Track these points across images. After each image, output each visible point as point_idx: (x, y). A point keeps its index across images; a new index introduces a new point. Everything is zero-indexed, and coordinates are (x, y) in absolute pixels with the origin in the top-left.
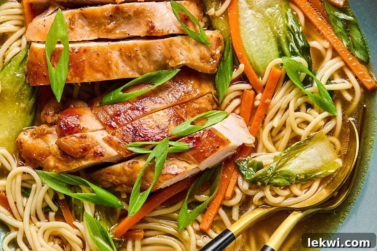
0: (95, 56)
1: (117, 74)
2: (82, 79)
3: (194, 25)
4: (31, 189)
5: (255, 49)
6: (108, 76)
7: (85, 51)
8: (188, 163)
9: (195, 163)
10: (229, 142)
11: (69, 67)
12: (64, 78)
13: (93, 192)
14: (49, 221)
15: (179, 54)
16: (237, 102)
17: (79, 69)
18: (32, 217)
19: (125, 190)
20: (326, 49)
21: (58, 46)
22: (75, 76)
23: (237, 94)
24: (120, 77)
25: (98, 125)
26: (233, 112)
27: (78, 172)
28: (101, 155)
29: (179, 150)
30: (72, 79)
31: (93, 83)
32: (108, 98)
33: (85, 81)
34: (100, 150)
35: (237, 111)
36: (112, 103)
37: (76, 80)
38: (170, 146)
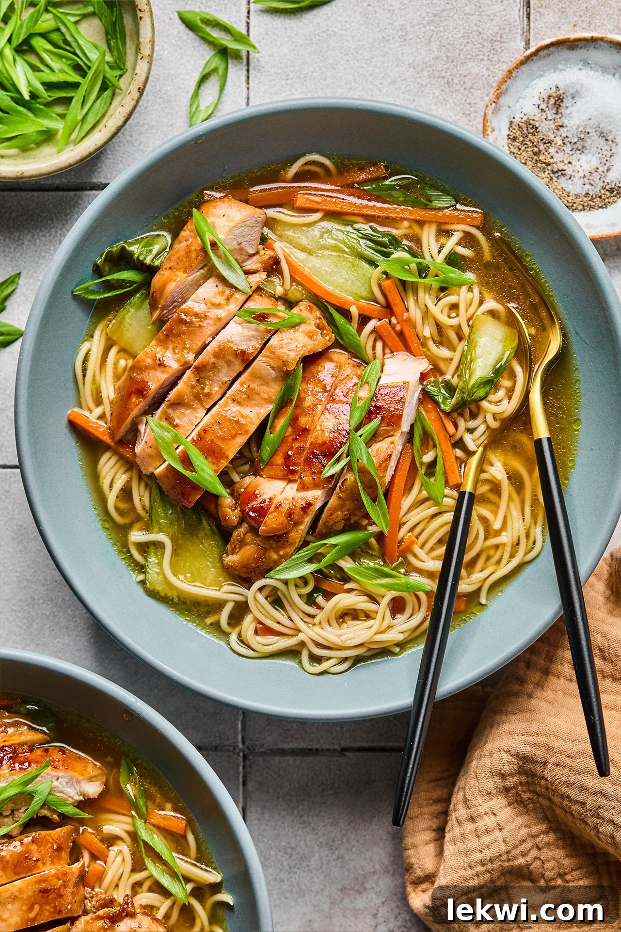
0: (216, 427)
1: (252, 423)
2: (227, 458)
3: (275, 316)
4: (279, 597)
5: (349, 284)
6: (246, 432)
7: (205, 431)
8: (390, 436)
9: (395, 431)
10: (408, 383)
11: (206, 458)
12: (212, 473)
13: (335, 546)
14: (323, 608)
15: (288, 352)
16: (379, 345)
17: (216, 452)
18: (304, 620)
19: (360, 514)
20: (410, 227)
21: (178, 451)
22: (219, 461)
23: (373, 337)
24: (257, 422)
25: (280, 484)
26: (384, 354)
27: (304, 541)
28: (309, 505)
29: (371, 432)
30: (218, 466)
31: (240, 452)
32: (265, 452)
33: (231, 456)
34: (302, 503)
35: (387, 351)
36: (274, 453)
37: (224, 463)
38: (360, 436)
